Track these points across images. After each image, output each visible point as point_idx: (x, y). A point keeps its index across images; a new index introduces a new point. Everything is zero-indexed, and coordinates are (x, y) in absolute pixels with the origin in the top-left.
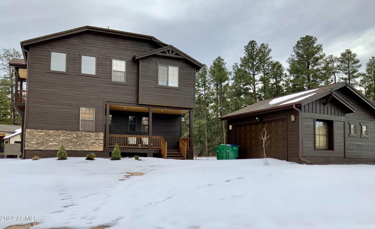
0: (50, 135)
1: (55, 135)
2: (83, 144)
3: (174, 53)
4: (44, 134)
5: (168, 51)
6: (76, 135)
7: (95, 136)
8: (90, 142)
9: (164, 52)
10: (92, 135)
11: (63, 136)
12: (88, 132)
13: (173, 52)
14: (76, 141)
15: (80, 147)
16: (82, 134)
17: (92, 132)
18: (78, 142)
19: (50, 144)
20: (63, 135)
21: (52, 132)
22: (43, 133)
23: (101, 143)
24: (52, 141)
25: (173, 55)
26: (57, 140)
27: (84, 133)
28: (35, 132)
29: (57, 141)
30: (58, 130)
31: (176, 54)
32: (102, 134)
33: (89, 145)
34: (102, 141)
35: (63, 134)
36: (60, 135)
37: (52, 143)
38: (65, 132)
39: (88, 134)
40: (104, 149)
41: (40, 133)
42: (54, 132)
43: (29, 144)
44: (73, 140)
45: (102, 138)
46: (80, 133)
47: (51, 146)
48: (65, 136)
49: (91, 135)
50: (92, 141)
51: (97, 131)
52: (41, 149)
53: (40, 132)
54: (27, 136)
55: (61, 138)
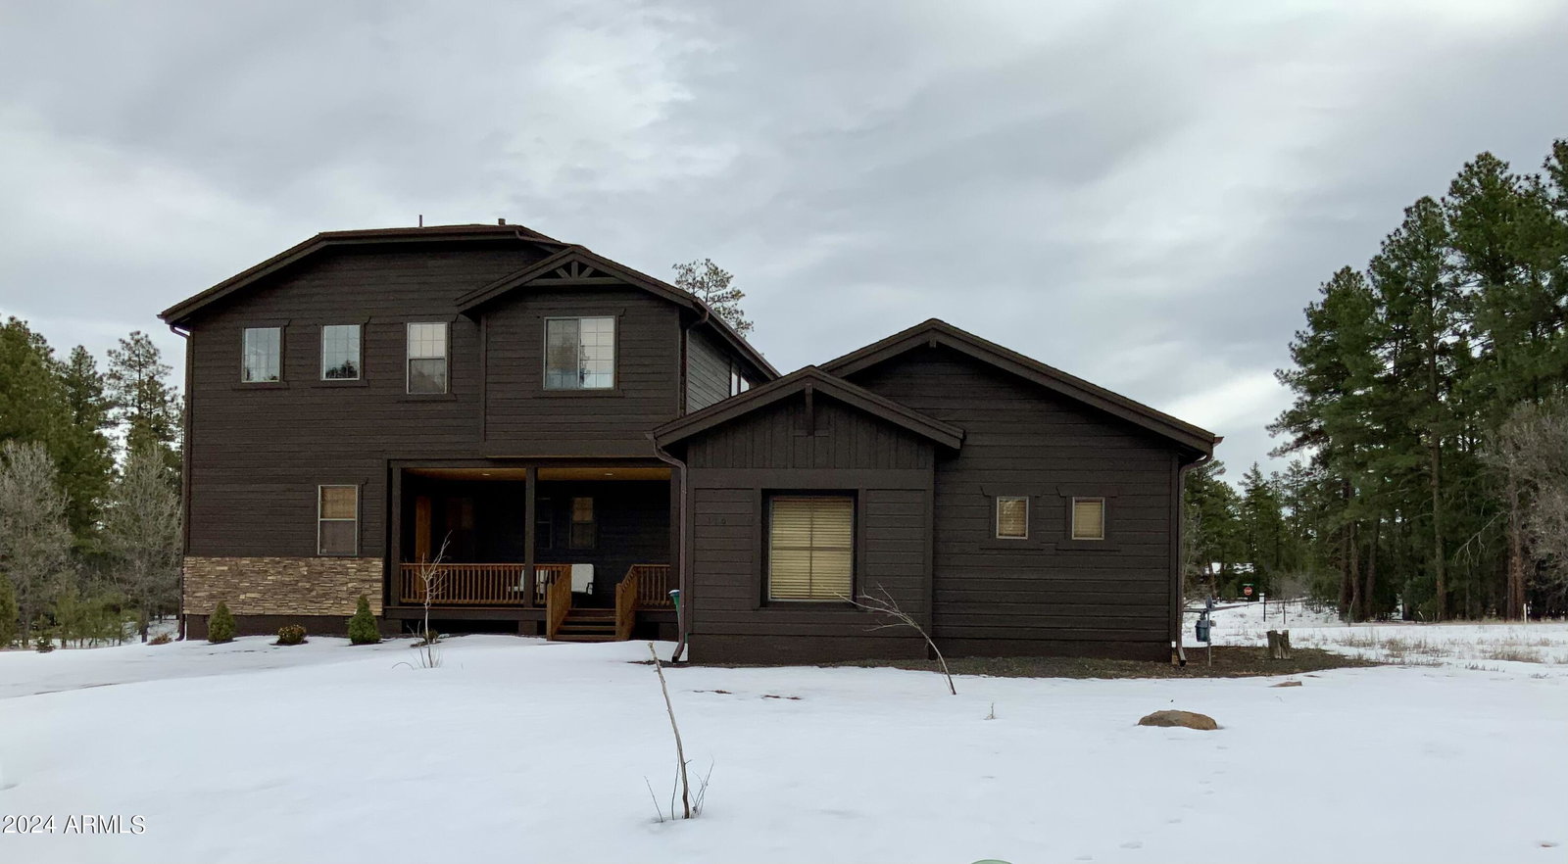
0: (241, 574)
1: (252, 572)
2: (324, 595)
3: (588, 271)
4: (226, 568)
5: (567, 267)
6: (306, 568)
7: (359, 571)
8: (345, 588)
9: (553, 274)
10: (353, 568)
11: (272, 575)
12: (339, 557)
13: (582, 267)
14: (308, 586)
16: (322, 565)
17: (351, 557)
18: (312, 591)
19: (242, 597)
20: (273, 571)
21: (246, 561)
22: (225, 565)
23: (374, 592)
24: (247, 587)
25: (585, 279)
26: (258, 585)
27: (329, 562)
28: (207, 564)
29: (260, 587)
30: (261, 555)
31: (596, 273)
32: (378, 564)
33: (342, 599)
34: (380, 585)
35: (274, 568)
36: (266, 571)
37: (248, 595)
38: (279, 562)
39: (340, 565)
40: (384, 610)
41: (218, 568)
42: (251, 561)
43: (191, 598)
44: (299, 583)
45: (378, 575)
46: (317, 561)
47: (244, 602)
48: (279, 573)
49: (347, 568)
50: (350, 585)
51: (364, 553)
53: (219, 564)
54: (188, 575)
55: (269, 578)
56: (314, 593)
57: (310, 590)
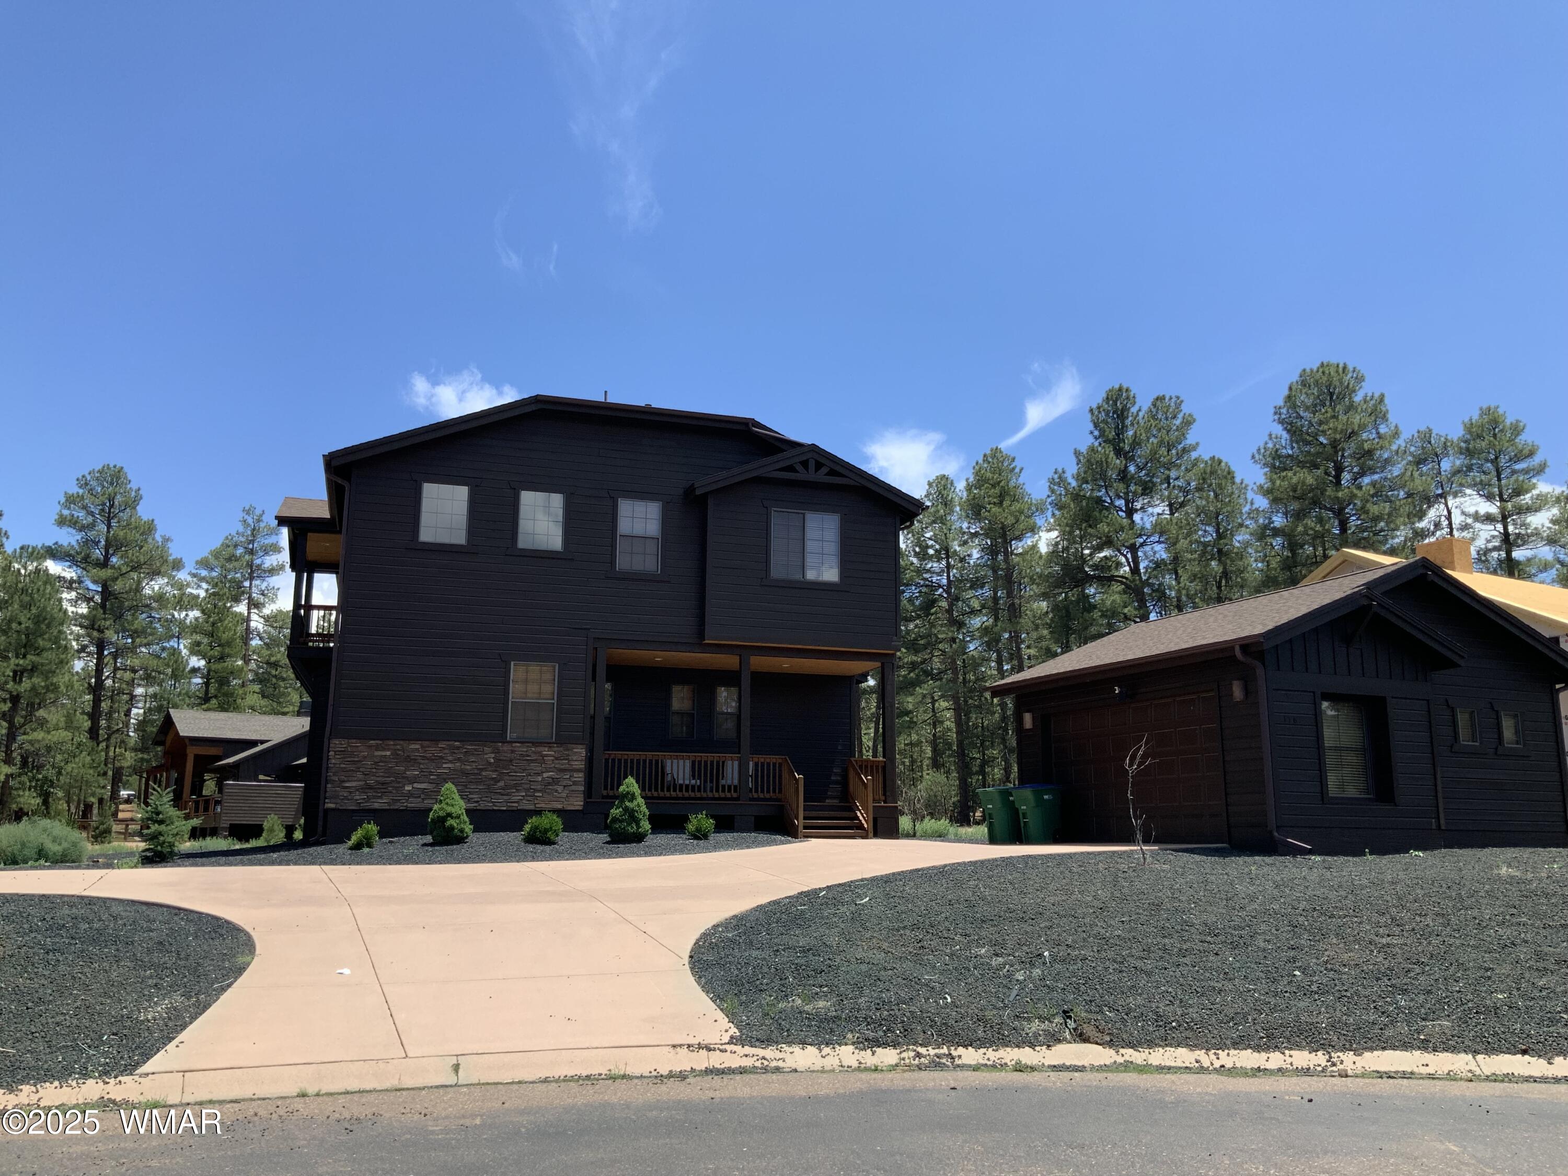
0: (408, 761)
1: (424, 758)
2: (515, 786)
3: (824, 470)
4: (388, 753)
5: (805, 464)
6: (493, 755)
7: (557, 759)
8: (540, 779)
9: (791, 469)
10: (551, 756)
11: (451, 762)
12: (533, 743)
13: (819, 466)
14: (494, 776)
15: (505, 797)
16: (513, 752)
17: (549, 744)
18: (499, 781)
19: (408, 788)
20: (450, 758)
21: (415, 746)
22: (388, 750)
23: (575, 783)
24: (416, 777)
25: (821, 476)
26: (431, 773)
27: (521, 749)
28: (360, 748)
29: (432, 777)
30: (436, 740)
31: (832, 473)
32: (579, 753)
33: (536, 790)
34: (581, 775)
35: (452, 753)
36: (441, 758)
37: (415, 785)
38: (458, 748)
39: (534, 752)
40: (586, 803)
41: (377, 753)
42: (422, 747)
43: (338, 789)
44: (484, 773)
45: (580, 764)
46: (506, 747)
47: (410, 794)
48: (459, 759)
49: (543, 756)
50: (545, 775)
51: (563, 740)
52: (376, 806)
53: (377, 748)
54: (333, 761)
55: (445, 766)
56: (501, 784)
57: (496, 781)
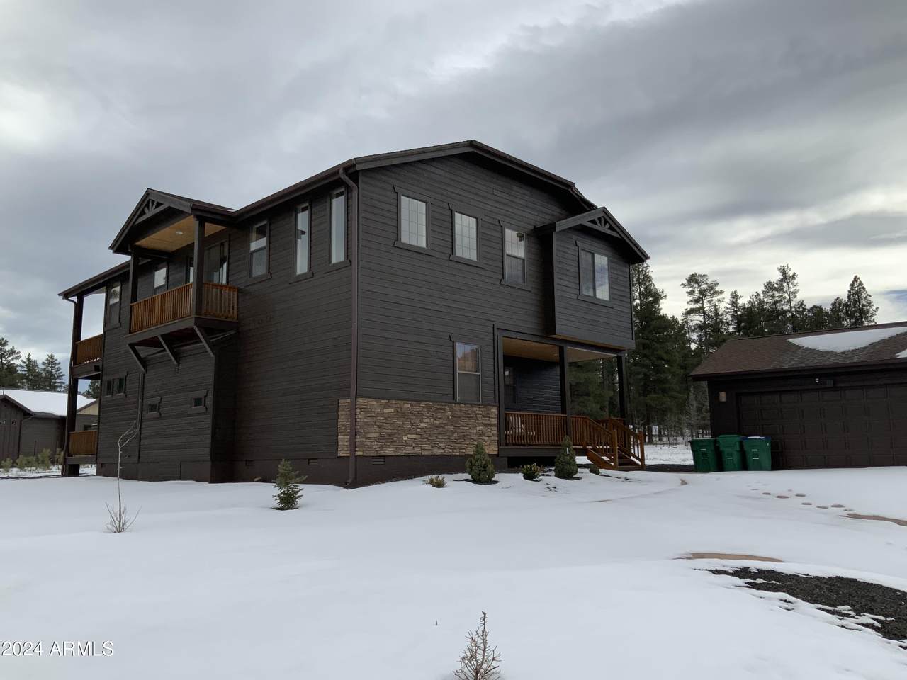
0: (404, 415)
1: (413, 414)
2: (463, 437)
3: (608, 226)
4: (392, 411)
5: (600, 220)
6: (450, 413)
7: (483, 416)
8: (475, 431)
9: (594, 222)
10: (480, 414)
11: (428, 418)
12: (471, 405)
14: (452, 428)
15: (459, 445)
16: (461, 411)
17: (478, 405)
19: (405, 438)
20: (428, 415)
21: (407, 404)
22: (392, 408)
23: (493, 435)
24: (410, 429)
25: (606, 230)
26: (418, 427)
27: (465, 409)
28: (377, 407)
29: (418, 430)
30: (418, 400)
31: (611, 228)
32: (494, 410)
34: (496, 428)
35: (428, 411)
36: (423, 414)
37: (409, 436)
38: (431, 407)
39: (472, 412)
40: (499, 449)
41: (386, 410)
42: (411, 405)
43: (364, 440)
44: (446, 427)
45: (495, 421)
46: (457, 408)
47: (407, 444)
48: (432, 416)
49: (476, 414)
50: (478, 428)
51: (485, 403)
52: (387, 453)
53: (386, 406)
54: (360, 417)
55: (425, 421)
56: (455, 435)
57: (453, 432)
